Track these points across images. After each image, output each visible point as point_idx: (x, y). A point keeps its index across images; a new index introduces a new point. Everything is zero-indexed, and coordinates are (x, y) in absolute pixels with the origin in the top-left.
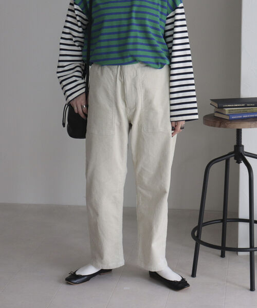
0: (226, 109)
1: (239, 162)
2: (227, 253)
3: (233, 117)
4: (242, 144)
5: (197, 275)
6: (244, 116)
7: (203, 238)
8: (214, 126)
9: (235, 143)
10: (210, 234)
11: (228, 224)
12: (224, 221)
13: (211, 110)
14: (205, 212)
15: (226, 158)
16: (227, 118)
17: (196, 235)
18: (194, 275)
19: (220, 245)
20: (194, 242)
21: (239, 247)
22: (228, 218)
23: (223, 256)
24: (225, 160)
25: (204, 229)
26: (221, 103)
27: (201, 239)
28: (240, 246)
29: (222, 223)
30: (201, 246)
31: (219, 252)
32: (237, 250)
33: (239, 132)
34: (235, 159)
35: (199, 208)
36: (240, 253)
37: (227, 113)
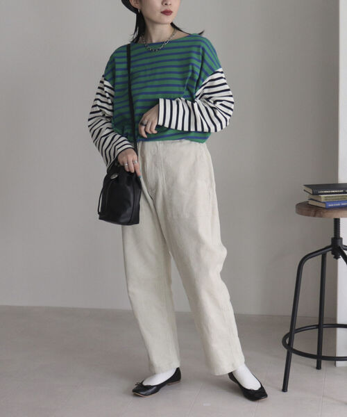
0: (322, 196)
1: (337, 257)
2: (323, 363)
3: (330, 205)
4: (341, 236)
5: (288, 389)
6: (343, 204)
7: (296, 346)
8: (309, 215)
9: (333, 236)
11: (325, 331)
12: (320, 327)
13: (305, 197)
14: (297, 318)
15: (322, 253)
16: (324, 206)
17: (287, 343)
18: (285, 389)
19: (315, 353)
20: (286, 351)
21: (337, 356)
22: (324, 323)
23: (319, 367)
24: (321, 256)
25: (297, 336)
26: (316, 189)
27: (294, 348)
28: (339, 355)
29: (317, 329)
30: (294, 356)
31: (314, 362)
32: (335, 359)
33: (337, 222)
34: (333, 254)
35: (291, 314)
36: (339, 363)
37: (323, 200)
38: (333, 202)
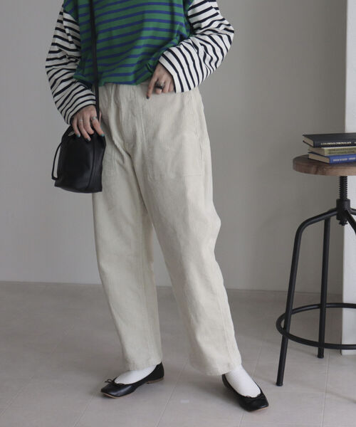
0: (325, 148)
1: (343, 224)
2: (326, 351)
3: (334, 160)
4: (348, 197)
5: (284, 383)
6: (350, 159)
7: (293, 330)
8: (309, 173)
9: (338, 197)
10: (303, 325)
11: (329, 312)
12: (322, 306)
13: (304, 150)
14: (295, 293)
15: (325, 217)
16: (327, 161)
17: (283, 327)
18: (279, 382)
19: (317, 340)
20: (280, 336)
21: (343, 343)
22: (327, 302)
23: (320, 355)
24: (323, 221)
25: (294, 317)
26: (318, 140)
27: (290, 333)
28: (345, 342)
29: (319, 310)
30: (290, 342)
31: (315, 350)
32: (340, 347)
33: (343, 181)
34: (338, 219)
35: (287, 288)
36: (345, 352)
37: (326, 154)
38: (338, 156)
